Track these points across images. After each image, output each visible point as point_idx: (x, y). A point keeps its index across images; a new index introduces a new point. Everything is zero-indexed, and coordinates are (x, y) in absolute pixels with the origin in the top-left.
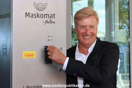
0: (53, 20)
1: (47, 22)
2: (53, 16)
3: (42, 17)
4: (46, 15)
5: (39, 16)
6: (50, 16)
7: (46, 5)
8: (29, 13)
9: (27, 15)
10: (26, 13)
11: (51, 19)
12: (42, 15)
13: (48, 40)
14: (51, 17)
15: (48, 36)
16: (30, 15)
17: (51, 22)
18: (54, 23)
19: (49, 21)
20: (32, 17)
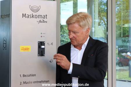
0: (45, 20)
1: (40, 21)
2: (45, 16)
7: (40, 7)
9: (24, 15)
11: (44, 19)
13: (41, 37)
14: (44, 18)
15: (41, 33)
16: (27, 16)
17: (44, 22)
18: (46, 22)
19: (42, 21)
20: (28, 17)
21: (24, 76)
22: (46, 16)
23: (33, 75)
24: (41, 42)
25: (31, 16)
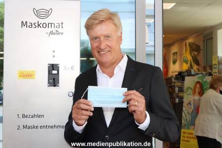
1: (51, 33)
2: (61, 25)
3: (44, 26)
4: (50, 25)
5: (41, 25)
6: (56, 25)
7: (50, 11)
8: (26, 22)
10: (22, 22)
12: (44, 25)
13: (54, 56)
14: (58, 27)
15: (54, 52)
16: (28, 24)
17: (58, 33)
18: (62, 33)
19: (54, 31)
20: (30, 26)
21: (24, 116)
22: (62, 23)
23: (39, 116)
24: (53, 65)
25: (37, 25)
